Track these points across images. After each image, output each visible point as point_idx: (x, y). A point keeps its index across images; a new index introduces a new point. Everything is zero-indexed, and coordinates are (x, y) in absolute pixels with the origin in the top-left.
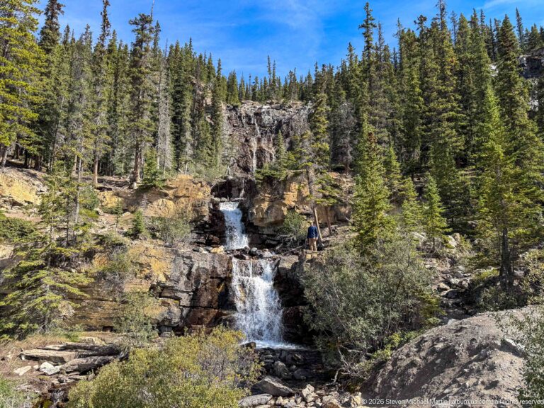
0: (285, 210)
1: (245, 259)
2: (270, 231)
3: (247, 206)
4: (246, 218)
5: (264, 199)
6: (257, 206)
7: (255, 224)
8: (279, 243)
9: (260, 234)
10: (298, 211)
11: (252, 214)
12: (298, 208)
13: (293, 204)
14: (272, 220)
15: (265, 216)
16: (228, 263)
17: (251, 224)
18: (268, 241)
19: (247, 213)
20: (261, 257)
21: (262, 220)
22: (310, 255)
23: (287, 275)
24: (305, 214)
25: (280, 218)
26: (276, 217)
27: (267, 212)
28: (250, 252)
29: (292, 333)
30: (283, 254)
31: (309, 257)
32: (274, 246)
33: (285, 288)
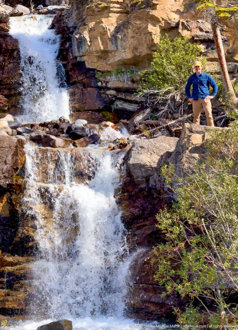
0: (155, 30)
1: (54, 146)
2: (123, 82)
3: (71, 24)
4: (67, 50)
5: (107, 8)
6: (92, 24)
7: (88, 66)
8: (142, 108)
9: (100, 88)
10: (186, 34)
11: (81, 41)
12: (185, 27)
13: (175, 18)
14: (128, 55)
15: (111, 47)
16: (15, 154)
17: (80, 66)
18: (119, 105)
19: (69, 39)
20: (95, 139)
21: (104, 54)
22: (199, 136)
23: (148, 180)
24: (203, 41)
25: (143, 50)
26: (136, 49)
27: (114, 37)
28: (70, 128)
29: (153, 303)
30: (146, 133)
31: (197, 140)
32: (130, 115)
33: (143, 210)
